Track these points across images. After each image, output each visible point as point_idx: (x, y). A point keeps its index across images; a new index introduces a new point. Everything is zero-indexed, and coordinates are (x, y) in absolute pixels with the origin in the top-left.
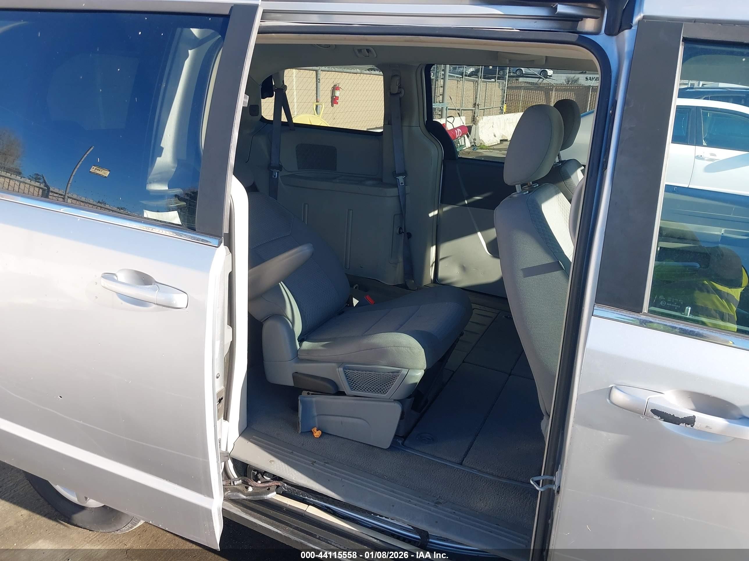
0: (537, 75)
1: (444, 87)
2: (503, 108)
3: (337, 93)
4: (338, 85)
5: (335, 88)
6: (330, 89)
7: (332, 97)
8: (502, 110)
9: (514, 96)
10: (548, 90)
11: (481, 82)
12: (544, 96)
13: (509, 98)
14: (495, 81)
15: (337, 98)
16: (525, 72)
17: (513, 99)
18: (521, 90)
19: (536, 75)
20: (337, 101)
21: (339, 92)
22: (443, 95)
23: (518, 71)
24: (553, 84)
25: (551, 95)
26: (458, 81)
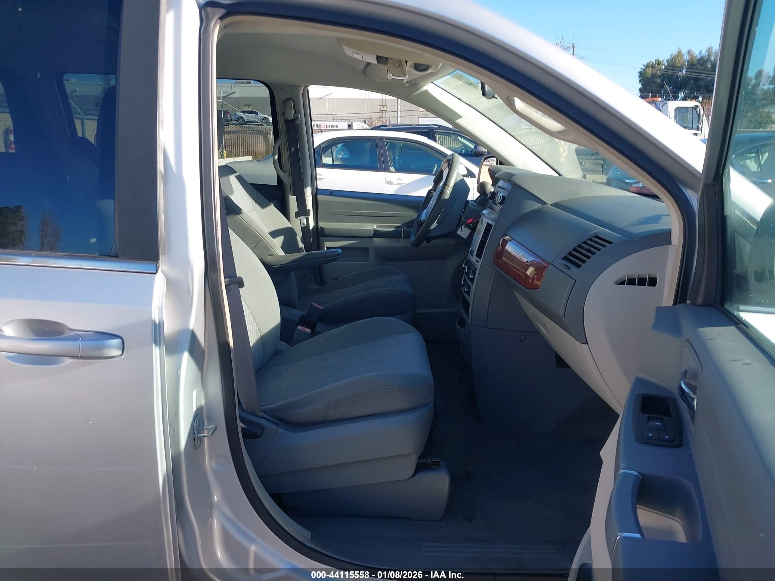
0: (259, 123)
2: (223, 153)
8: (223, 155)
9: (232, 141)
10: (266, 134)
12: (263, 139)
13: (228, 143)
16: (247, 119)
17: (232, 143)
18: (239, 134)
19: (257, 122)
23: (240, 118)
24: (269, 128)
25: (269, 138)
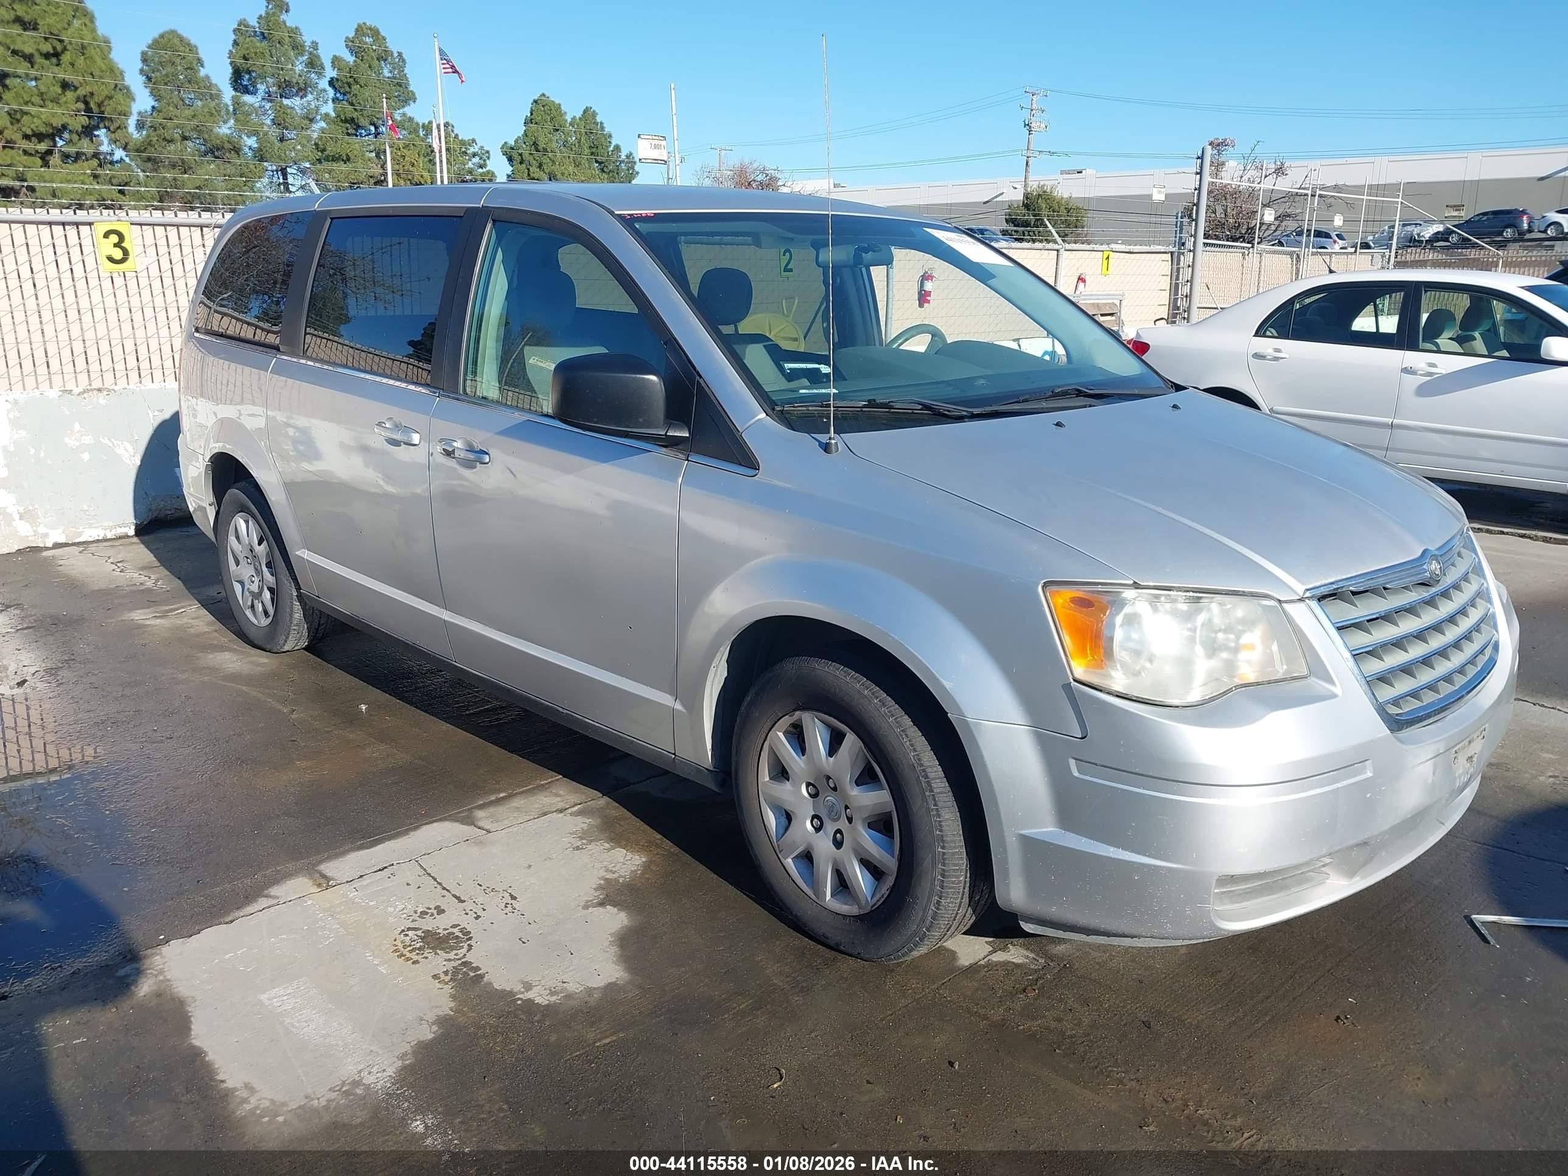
1: (1192, 266)
3: (929, 286)
4: (929, 272)
5: (926, 277)
6: (918, 277)
7: (920, 293)
11: (1308, 255)
14: (1355, 252)
15: (928, 294)
20: (928, 298)
21: (931, 284)
22: (1191, 281)
26: (1243, 254)
